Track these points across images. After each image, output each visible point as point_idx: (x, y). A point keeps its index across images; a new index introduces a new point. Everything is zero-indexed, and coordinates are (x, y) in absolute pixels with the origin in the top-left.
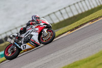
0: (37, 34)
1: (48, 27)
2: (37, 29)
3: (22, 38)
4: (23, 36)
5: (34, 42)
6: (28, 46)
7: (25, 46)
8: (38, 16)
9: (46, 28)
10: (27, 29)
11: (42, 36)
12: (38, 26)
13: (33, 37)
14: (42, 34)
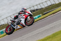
0: (24, 19)
1: (30, 15)
2: (24, 17)
3: (15, 22)
4: (16, 20)
5: (22, 25)
6: (19, 27)
7: (17, 26)
8: (25, 8)
9: (29, 16)
10: (19, 16)
11: (27, 21)
12: (24, 15)
13: (22, 21)
14: (27, 19)
